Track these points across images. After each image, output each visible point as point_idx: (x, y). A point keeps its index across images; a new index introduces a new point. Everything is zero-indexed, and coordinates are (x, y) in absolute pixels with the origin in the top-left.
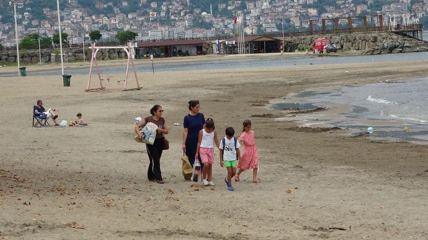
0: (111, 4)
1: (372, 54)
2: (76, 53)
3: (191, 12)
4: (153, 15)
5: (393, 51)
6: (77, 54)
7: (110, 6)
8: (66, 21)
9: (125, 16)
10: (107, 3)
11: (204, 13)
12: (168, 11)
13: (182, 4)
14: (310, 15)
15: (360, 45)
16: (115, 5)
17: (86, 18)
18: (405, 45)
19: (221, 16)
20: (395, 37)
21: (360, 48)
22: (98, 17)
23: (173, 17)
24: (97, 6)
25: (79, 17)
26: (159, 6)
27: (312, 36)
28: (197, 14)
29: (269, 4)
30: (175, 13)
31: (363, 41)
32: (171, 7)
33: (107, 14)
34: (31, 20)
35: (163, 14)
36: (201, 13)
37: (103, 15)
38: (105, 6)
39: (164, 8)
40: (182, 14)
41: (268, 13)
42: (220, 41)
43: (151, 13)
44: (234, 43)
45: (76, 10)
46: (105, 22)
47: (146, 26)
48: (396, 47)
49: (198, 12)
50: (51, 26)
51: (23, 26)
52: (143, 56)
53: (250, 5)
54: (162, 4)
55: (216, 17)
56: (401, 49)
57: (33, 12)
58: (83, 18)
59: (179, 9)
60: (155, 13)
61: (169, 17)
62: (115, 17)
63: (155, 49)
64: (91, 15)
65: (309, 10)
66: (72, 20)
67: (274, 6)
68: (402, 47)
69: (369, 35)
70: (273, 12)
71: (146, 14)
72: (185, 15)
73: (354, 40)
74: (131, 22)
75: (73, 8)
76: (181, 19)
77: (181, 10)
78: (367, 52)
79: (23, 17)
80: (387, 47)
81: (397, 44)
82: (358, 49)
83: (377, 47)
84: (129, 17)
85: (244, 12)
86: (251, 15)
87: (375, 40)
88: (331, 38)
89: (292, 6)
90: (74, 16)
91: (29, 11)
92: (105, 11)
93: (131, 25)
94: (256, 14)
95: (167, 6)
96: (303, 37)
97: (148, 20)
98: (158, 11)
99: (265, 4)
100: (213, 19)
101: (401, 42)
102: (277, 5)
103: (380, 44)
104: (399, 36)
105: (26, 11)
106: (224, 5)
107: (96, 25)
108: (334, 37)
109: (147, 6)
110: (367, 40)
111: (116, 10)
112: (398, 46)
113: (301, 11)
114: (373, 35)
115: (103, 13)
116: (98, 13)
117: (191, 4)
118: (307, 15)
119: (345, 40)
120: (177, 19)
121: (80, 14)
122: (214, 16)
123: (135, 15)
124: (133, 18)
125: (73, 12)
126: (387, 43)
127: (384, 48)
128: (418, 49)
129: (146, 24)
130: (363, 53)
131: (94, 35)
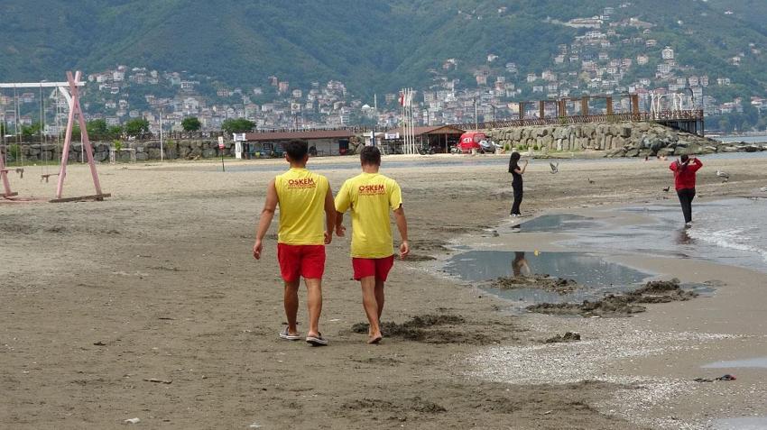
0: (239, 91)
1: (624, 156)
2: (149, 148)
3: (348, 105)
4: (295, 107)
5: (659, 153)
6: (151, 149)
7: (238, 94)
8: (177, 113)
9: (257, 107)
10: (233, 90)
11: (366, 106)
12: (316, 103)
13: (336, 93)
14: (510, 111)
15: (602, 142)
16: (244, 92)
17: (204, 110)
18: (679, 143)
19: (389, 111)
20: (660, 129)
21: (602, 148)
22: (220, 108)
23: (322, 111)
24: (220, 94)
25: (194, 107)
26: (305, 95)
27: (524, 127)
28: (356, 107)
29: (455, 96)
30: (326, 105)
31: (607, 135)
32: (320, 97)
33: (233, 103)
34: (128, 111)
35: (309, 106)
36: (361, 106)
37: (227, 106)
38: (231, 94)
39: (311, 98)
40: (335, 107)
41: (452, 109)
42: (376, 134)
43: (293, 104)
44: (398, 137)
45: (190, 99)
46: (229, 116)
47: (285, 123)
48: (664, 145)
49: (357, 104)
50: (156, 118)
51: (118, 119)
52: (254, 155)
53: (429, 97)
54: (308, 93)
55: (381, 112)
56: (672, 150)
57: (132, 99)
58: (199, 109)
59: (332, 99)
60: (299, 105)
61: (317, 111)
62: (244, 108)
63: (275, 144)
64: (211, 106)
65: (510, 106)
66: (184, 111)
67: (462, 99)
68: (674, 146)
69: (618, 126)
70: (460, 107)
71: (287, 105)
72: (340, 108)
73: (592, 134)
74: (266, 116)
75: (187, 95)
76: (334, 114)
77: (334, 102)
78: (616, 153)
79: (118, 106)
80: (650, 145)
81: (666, 140)
82: (599, 149)
83: (631, 146)
84: (263, 109)
85: (420, 106)
86: (429, 110)
87: (628, 133)
88: (554, 130)
89: (487, 100)
90: (187, 107)
91: (127, 99)
92: (230, 101)
93: (266, 120)
94: (437, 109)
95: (316, 95)
96: (508, 129)
97: (288, 114)
98: (303, 102)
99: (449, 95)
100: (378, 114)
101: (672, 137)
102: (466, 97)
103: (636, 140)
104: (667, 128)
105: (122, 99)
106: (394, 96)
107: (217, 120)
108: (559, 129)
109: (287, 95)
110: (615, 133)
111: (245, 99)
112: (668, 144)
113: (499, 107)
114: (624, 125)
115: (228, 103)
116: (221, 102)
117: (348, 94)
118: (507, 112)
119: (577, 134)
120: (328, 113)
121: (196, 103)
122: (378, 110)
123: (271, 107)
124: (268, 111)
125: (186, 101)
126: (649, 139)
127: (644, 147)
128: (700, 149)
129: (285, 119)
130: (609, 154)
131: (190, 123)
